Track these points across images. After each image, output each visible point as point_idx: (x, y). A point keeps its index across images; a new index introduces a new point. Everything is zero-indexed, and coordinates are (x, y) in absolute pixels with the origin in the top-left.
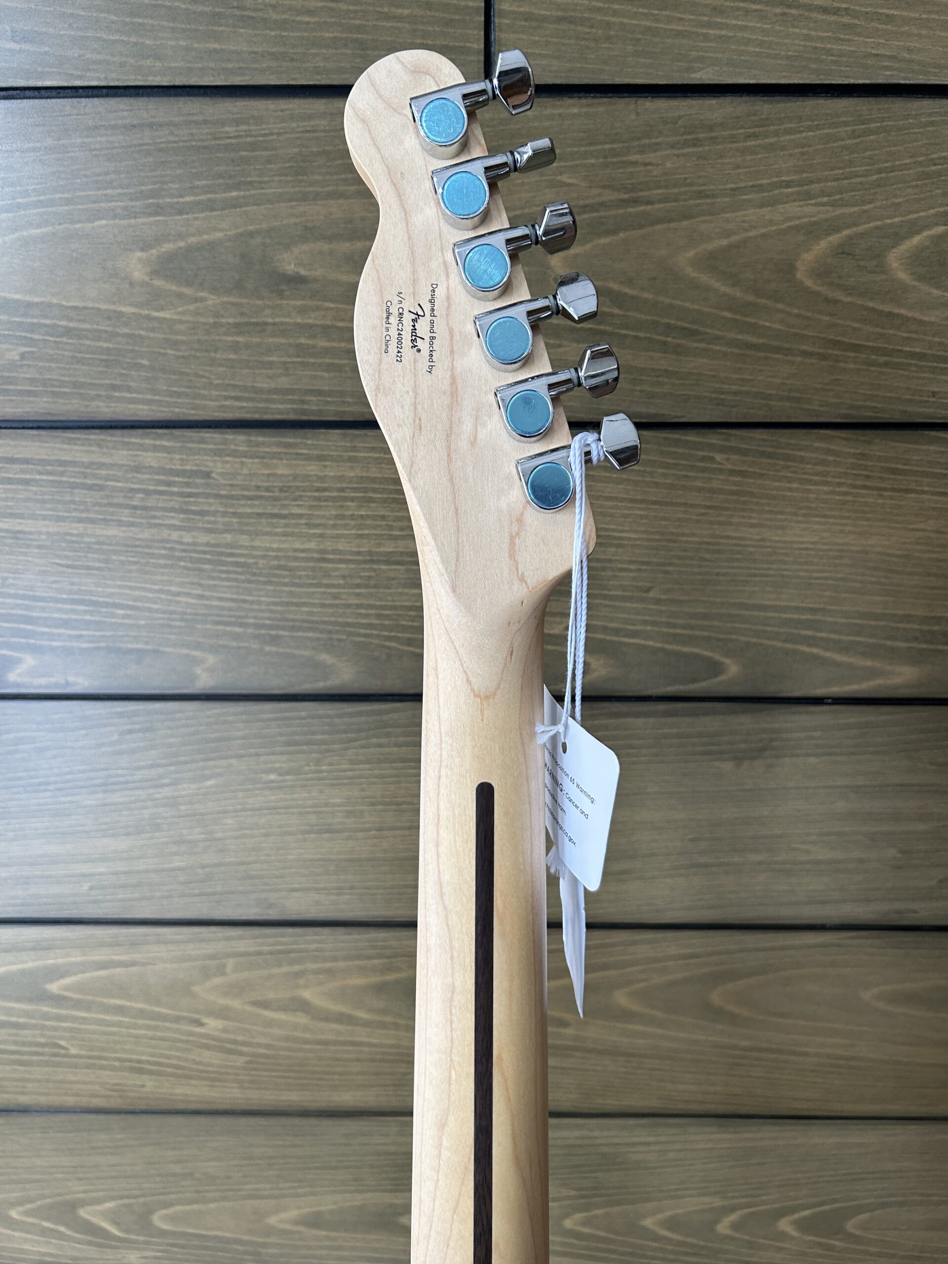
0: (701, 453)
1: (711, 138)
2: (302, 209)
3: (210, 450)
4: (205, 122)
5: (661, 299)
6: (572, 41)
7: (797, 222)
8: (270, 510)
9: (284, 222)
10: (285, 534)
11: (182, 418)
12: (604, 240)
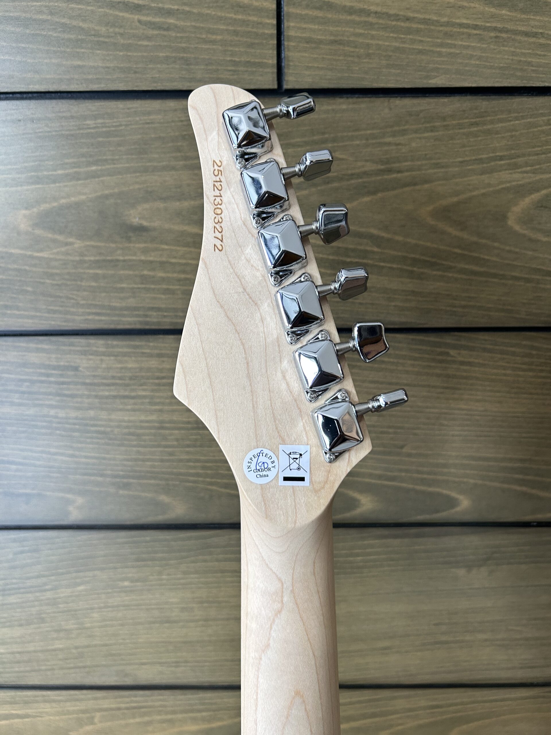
0: (439, 350)
1: (444, 126)
2: (143, 178)
3: (78, 351)
4: (72, 117)
5: (409, 240)
6: (341, 58)
7: (508, 185)
8: (122, 393)
9: (131, 188)
10: (134, 410)
11: (57, 328)
12: (367, 199)
